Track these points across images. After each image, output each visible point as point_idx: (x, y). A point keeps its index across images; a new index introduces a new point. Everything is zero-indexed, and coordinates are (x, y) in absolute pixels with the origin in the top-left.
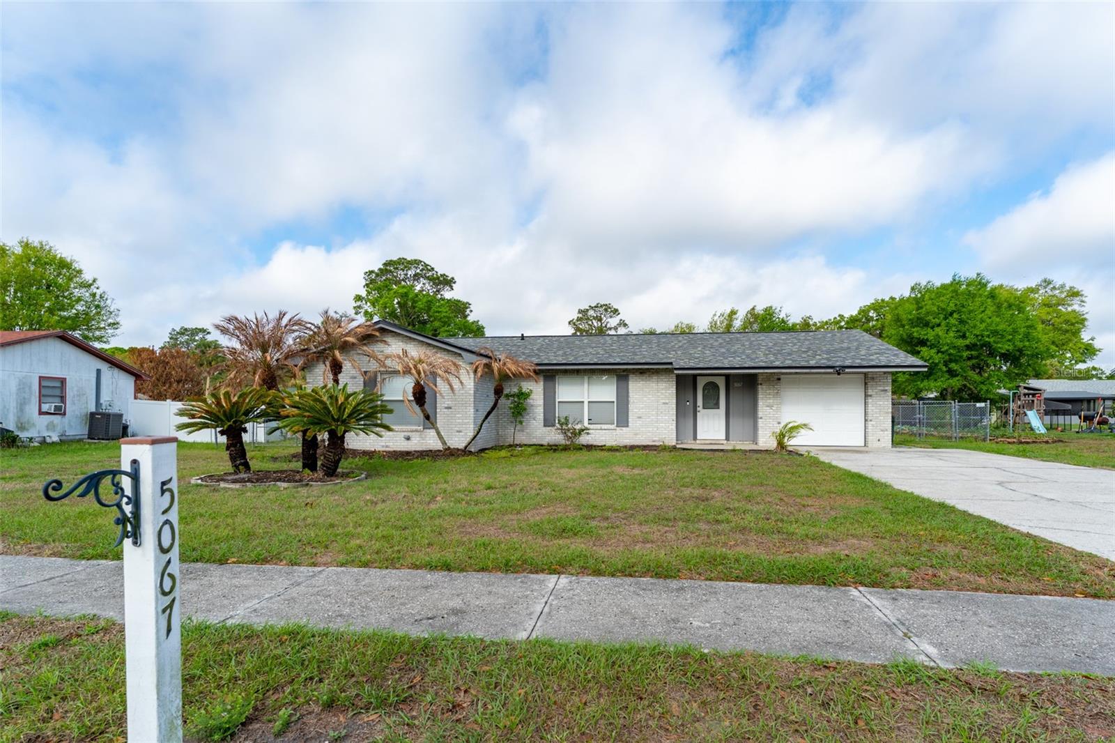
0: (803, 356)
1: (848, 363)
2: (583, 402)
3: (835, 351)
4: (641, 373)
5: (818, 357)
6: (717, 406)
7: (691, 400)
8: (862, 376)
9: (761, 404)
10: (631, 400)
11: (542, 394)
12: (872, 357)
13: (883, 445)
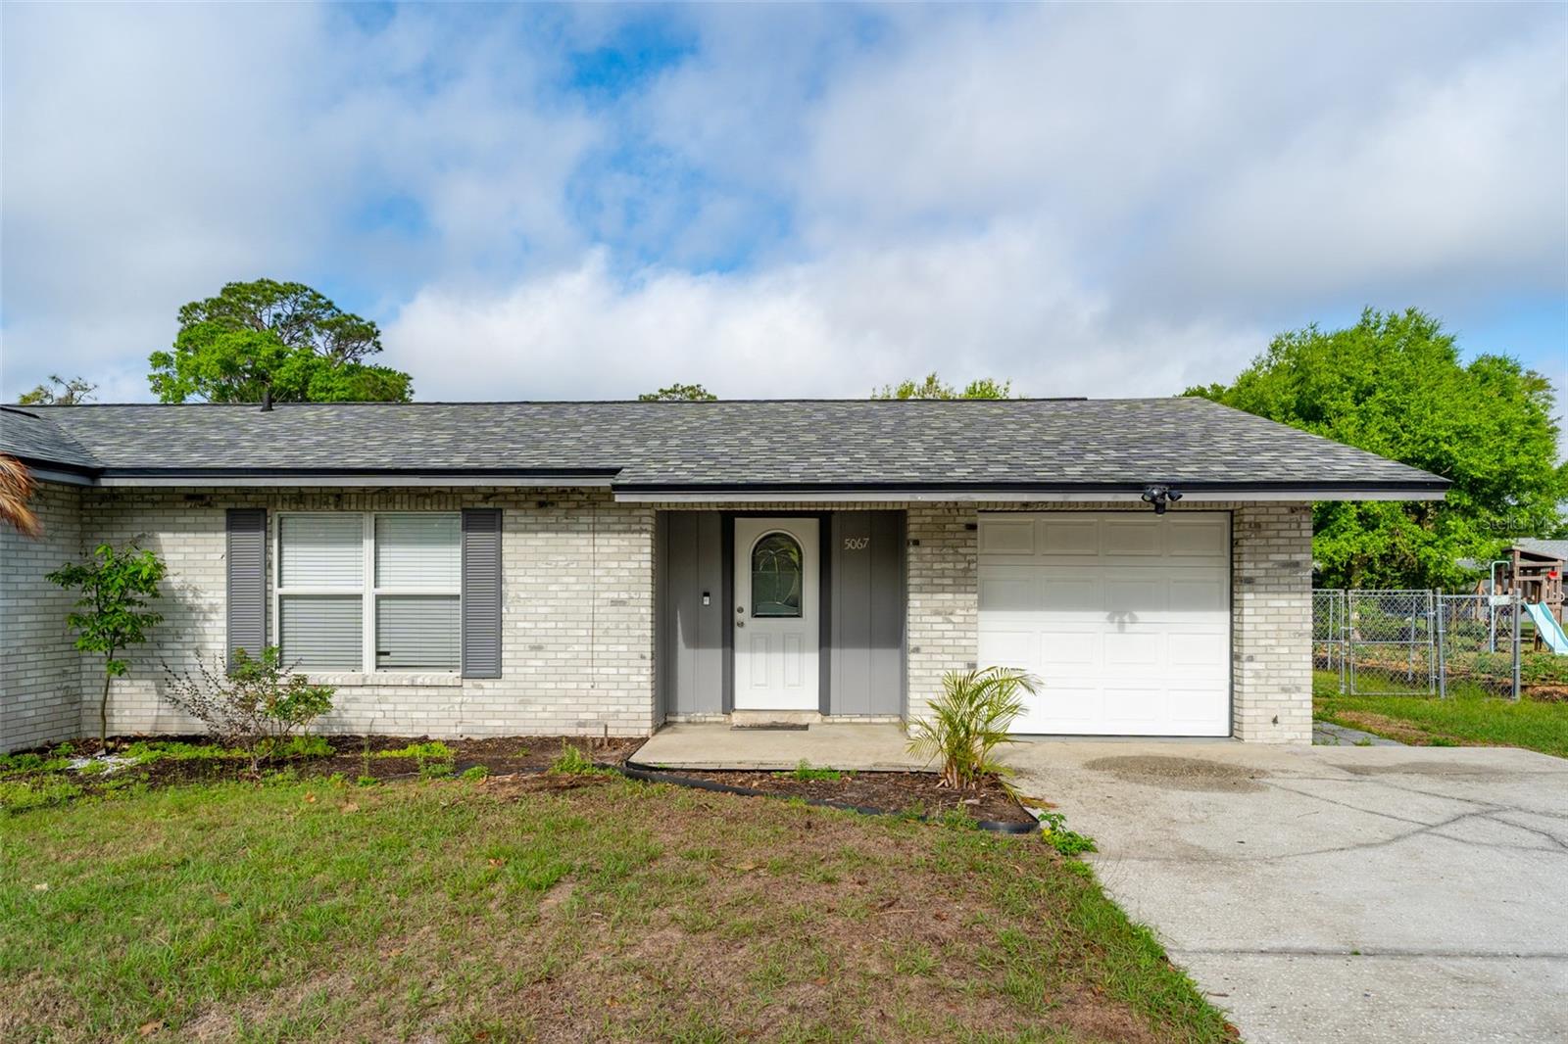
0: (1046, 453)
1: (1186, 472)
2: (359, 597)
3: (1143, 440)
4: (541, 505)
5: (1091, 457)
6: (793, 607)
7: (717, 590)
8: (1223, 519)
9: (918, 604)
10: (510, 590)
11: (224, 571)
12: (1257, 458)
13: (1289, 735)
